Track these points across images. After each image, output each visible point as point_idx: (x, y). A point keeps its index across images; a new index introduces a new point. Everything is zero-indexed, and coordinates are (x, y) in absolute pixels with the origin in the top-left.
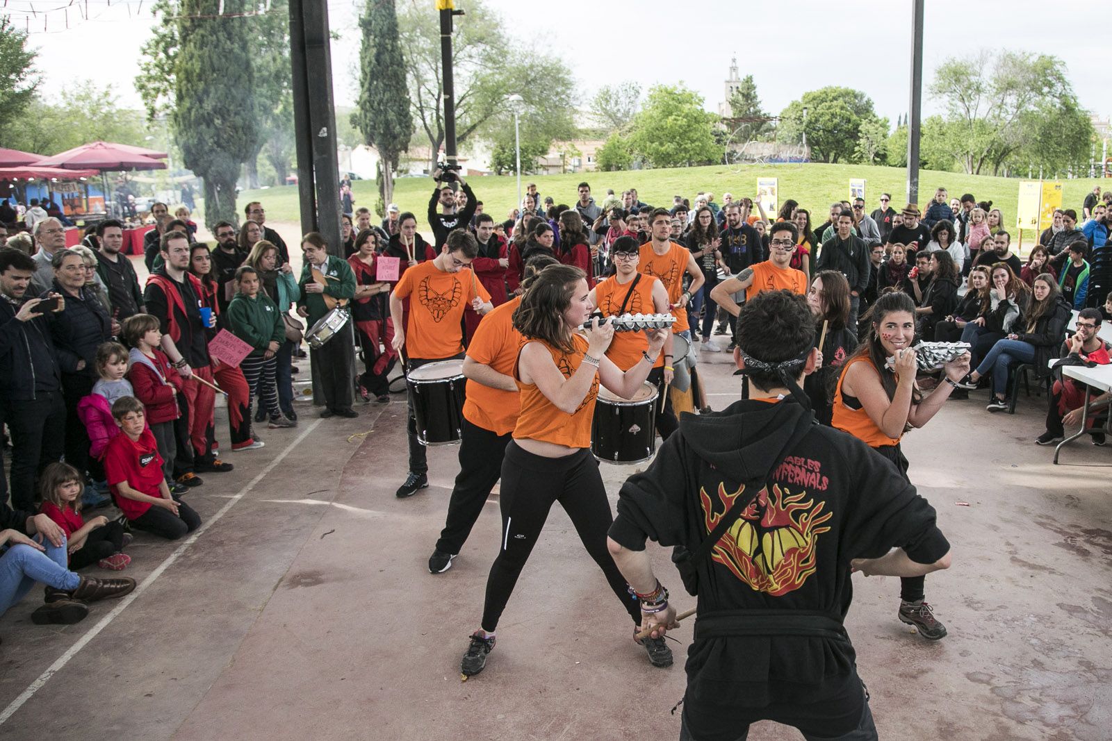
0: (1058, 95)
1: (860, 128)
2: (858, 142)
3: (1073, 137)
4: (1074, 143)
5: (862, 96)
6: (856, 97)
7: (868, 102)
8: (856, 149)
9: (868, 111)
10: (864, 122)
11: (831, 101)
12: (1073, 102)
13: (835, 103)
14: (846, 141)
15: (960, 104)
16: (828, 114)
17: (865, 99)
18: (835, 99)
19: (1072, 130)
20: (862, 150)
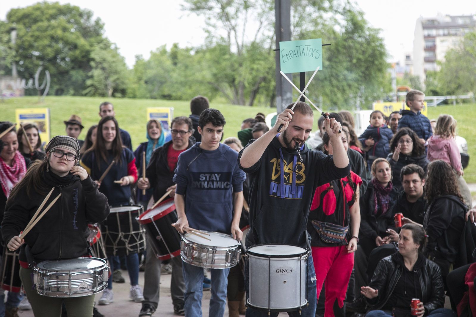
0: (341, 10)
1: (93, 55)
2: (90, 74)
3: (366, 61)
4: (367, 68)
5: (89, 15)
6: (81, 15)
7: (97, 22)
8: (89, 82)
9: (98, 34)
10: (97, 48)
11: (49, 20)
12: (359, 18)
13: (53, 22)
14: (73, 73)
15: (220, 23)
16: (45, 37)
17: (93, 19)
18: (53, 17)
19: (364, 52)
20: (96, 84)
